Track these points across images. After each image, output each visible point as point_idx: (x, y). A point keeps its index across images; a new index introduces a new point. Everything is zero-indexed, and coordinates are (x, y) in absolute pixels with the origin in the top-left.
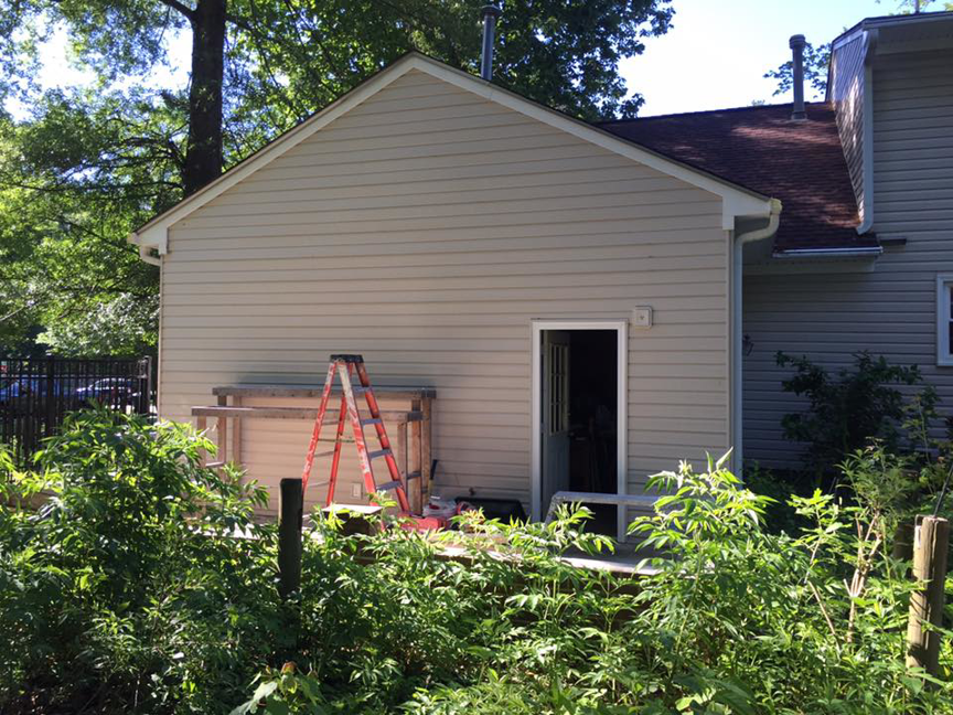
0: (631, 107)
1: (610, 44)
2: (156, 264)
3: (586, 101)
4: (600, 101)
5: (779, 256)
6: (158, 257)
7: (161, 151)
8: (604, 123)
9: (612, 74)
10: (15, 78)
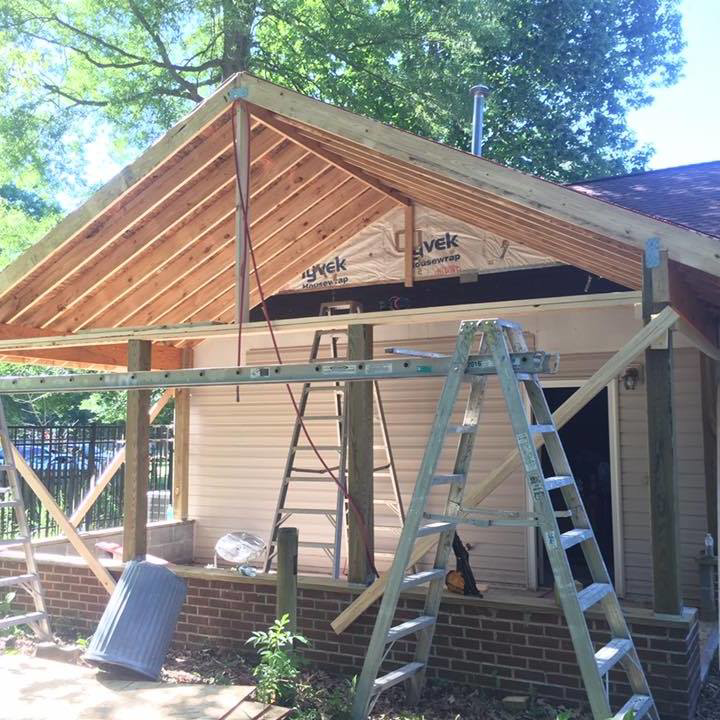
0: (642, 159)
1: (617, 99)
3: (593, 155)
4: (608, 154)
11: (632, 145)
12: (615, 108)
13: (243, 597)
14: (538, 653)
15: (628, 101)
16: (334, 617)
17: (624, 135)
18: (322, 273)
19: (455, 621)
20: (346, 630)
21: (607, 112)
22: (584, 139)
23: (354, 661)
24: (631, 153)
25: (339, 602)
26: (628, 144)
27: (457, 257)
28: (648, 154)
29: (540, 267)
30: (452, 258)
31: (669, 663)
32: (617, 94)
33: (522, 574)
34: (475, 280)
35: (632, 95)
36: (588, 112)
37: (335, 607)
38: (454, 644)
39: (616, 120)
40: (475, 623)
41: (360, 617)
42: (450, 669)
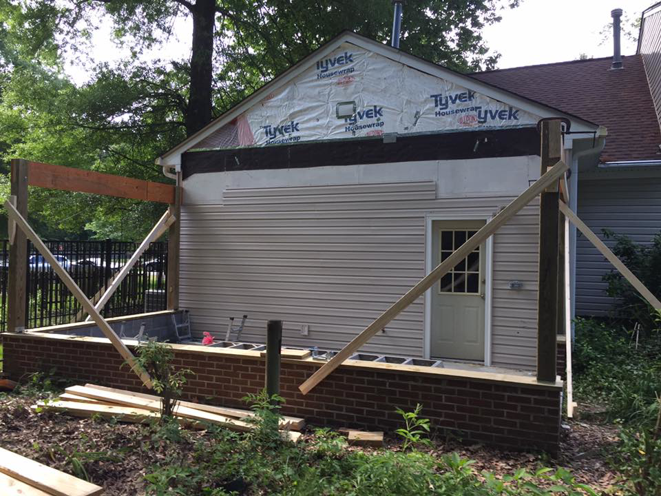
0: (492, 61)
1: (478, 17)
2: (174, 178)
3: (459, 57)
4: (469, 57)
5: (602, 166)
6: (175, 173)
7: (172, 102)
8: (472, 74)
9: (479, 38)
10: (78, 54)
11: (486, 51)
12: (476, 24)
13: (232, 368)
14: (451, 408)
15: (485, 19)
16: (302, 382)
17: (481, 43)
18: (281, 133)
19: (391, 385)
20: (310, 392)
21: (471, 26)
22: (453, 46)
23: (315, 413)
24: (486, 56)
25: (305, 372)
26: (483, 51)
27: (382, 124)
28: (497, 58)
29: (429, 133)
30: (378, 125)
31: (546, 414)
32: (478, 13)
33: (420, 349)
34: (395, 141)
35: (488, 15)
36: (456, 26)
37: (302, 375)
38: (389, 402)
39: (476, 32)
40: (406, 386)
41: (321, 382)
42: (386, 418)
